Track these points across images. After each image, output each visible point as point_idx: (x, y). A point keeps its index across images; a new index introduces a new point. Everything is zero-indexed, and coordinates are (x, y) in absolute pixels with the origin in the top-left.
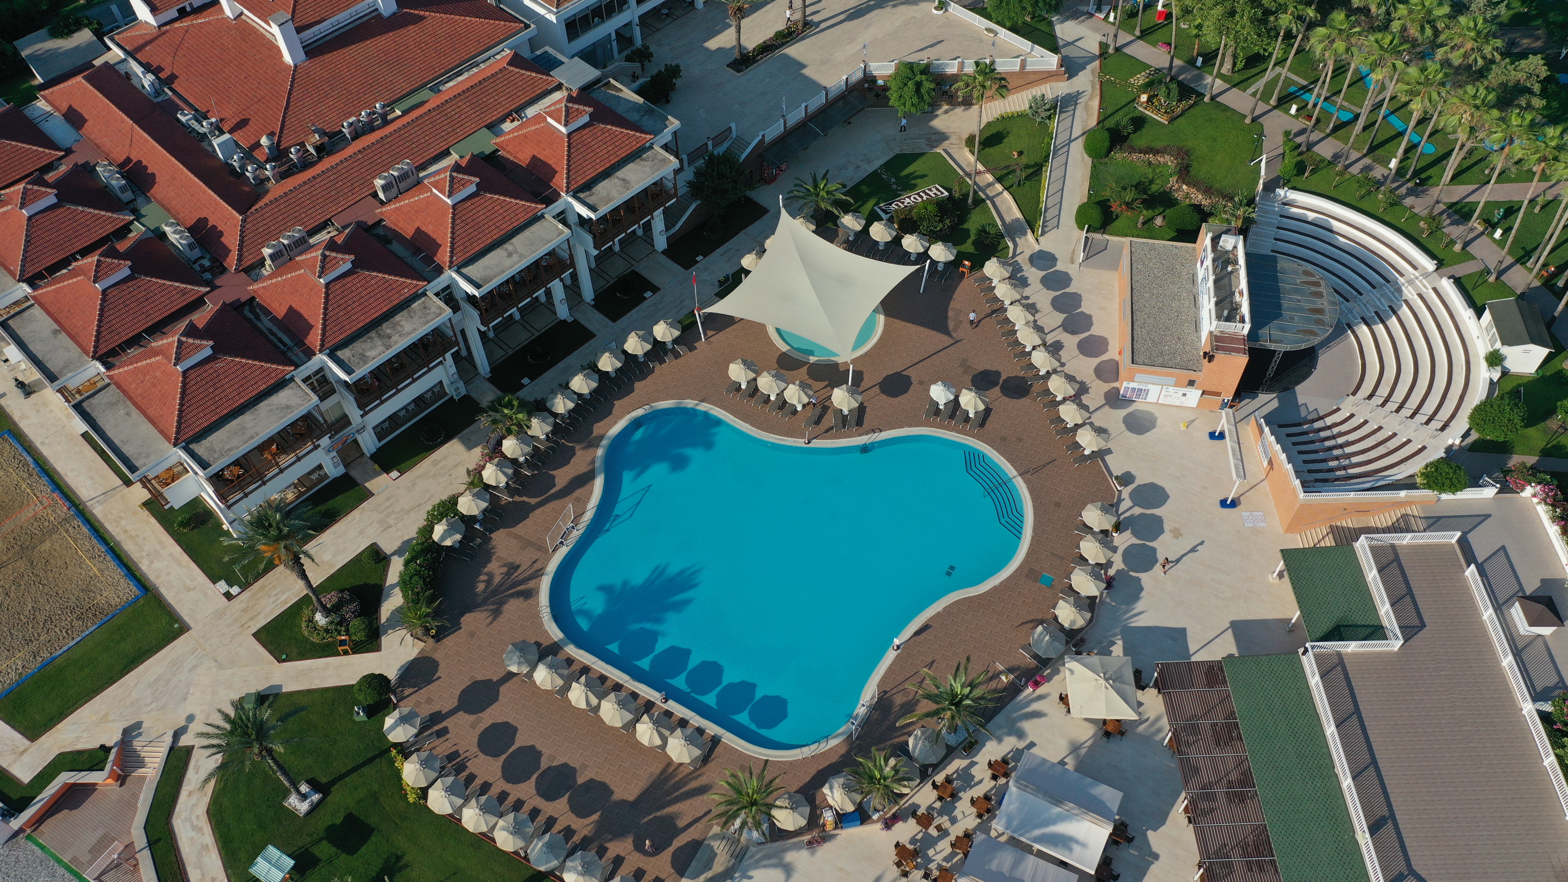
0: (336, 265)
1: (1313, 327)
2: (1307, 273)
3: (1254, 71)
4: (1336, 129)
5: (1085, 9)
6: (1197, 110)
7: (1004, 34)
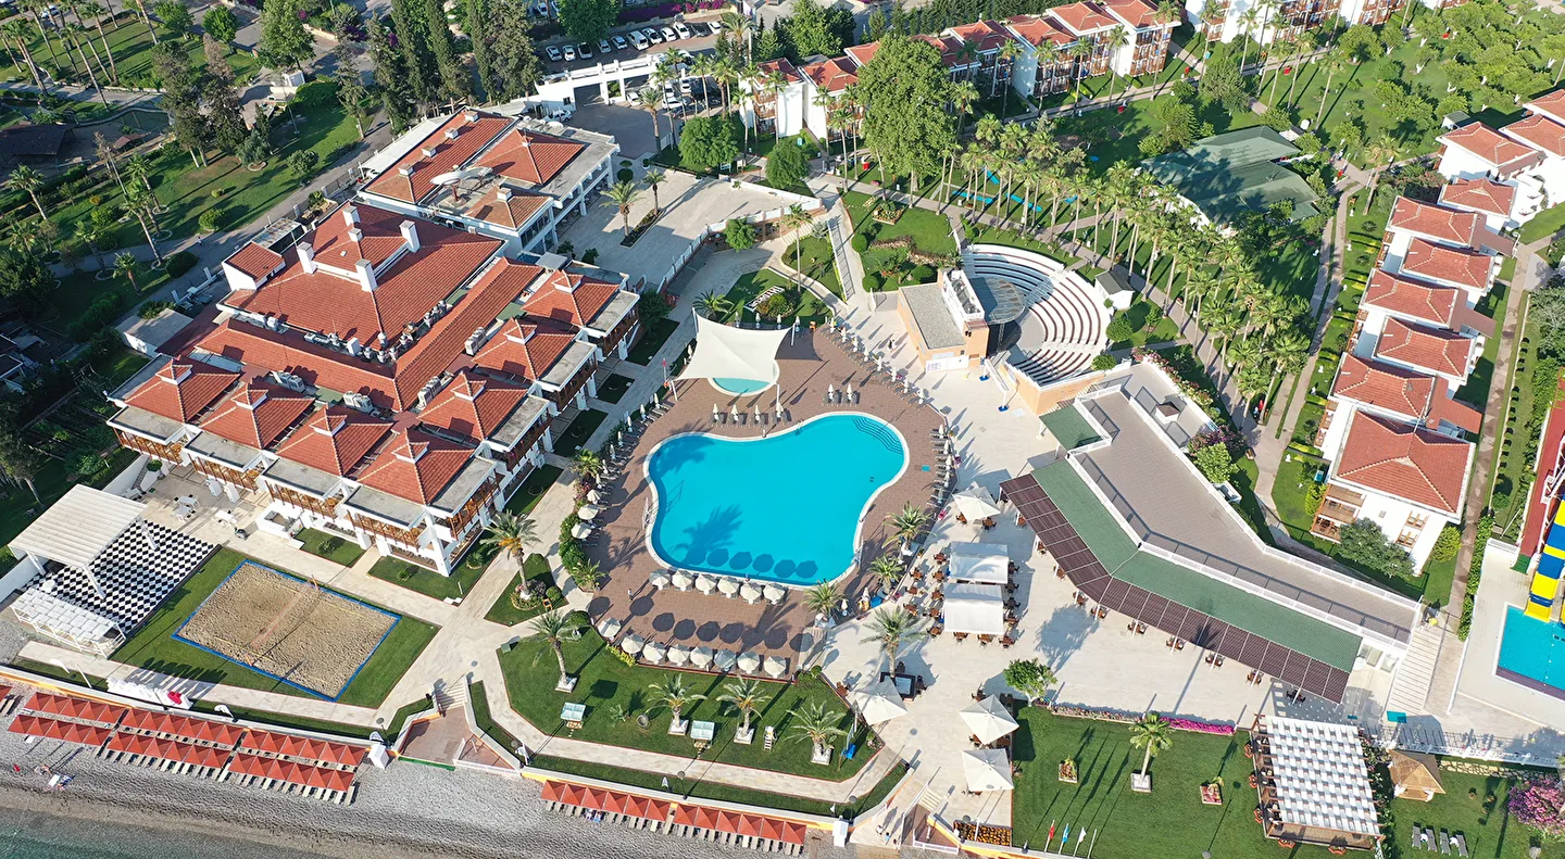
0: (478, 388)
1: (1015, 307)
2: (1001, 282)
3: (930, 186)
4: (986, 208)
5: (819, 171)
6: (907, 213)
7: (780, 193)
